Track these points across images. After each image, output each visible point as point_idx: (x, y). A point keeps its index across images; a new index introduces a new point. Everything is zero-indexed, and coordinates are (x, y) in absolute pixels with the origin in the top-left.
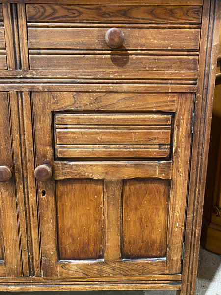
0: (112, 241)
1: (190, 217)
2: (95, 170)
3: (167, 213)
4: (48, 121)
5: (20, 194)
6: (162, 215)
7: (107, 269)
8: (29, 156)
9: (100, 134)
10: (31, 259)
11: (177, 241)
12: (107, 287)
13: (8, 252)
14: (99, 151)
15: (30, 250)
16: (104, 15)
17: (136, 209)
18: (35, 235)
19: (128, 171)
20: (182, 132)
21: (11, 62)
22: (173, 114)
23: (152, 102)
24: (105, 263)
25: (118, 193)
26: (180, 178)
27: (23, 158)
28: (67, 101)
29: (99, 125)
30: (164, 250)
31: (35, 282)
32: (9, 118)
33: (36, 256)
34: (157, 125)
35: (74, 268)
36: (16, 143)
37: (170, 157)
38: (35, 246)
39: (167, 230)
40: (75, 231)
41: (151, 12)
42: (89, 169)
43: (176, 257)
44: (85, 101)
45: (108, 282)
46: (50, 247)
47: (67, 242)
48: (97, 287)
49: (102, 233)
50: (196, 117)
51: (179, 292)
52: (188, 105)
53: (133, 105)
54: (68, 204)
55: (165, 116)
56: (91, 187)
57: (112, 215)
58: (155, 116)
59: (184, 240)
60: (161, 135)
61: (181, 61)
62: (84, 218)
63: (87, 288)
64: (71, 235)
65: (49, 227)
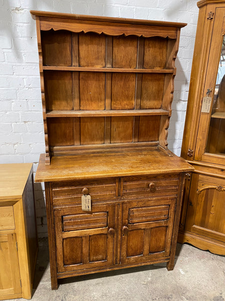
0: (146, 248)
1: (173, 237)
2: (142, 226)
3: (166, 236)
4: (128, 212)
5: (115, 237)
6: (164, 237)
7: (144, 258)
8: (120, 224)
9: (144, 214)
10: (116, 258)
11: (169, 245)
12: (143, 264)
13: (108, 257)
14: (144, 219)
15: (117, 255)
16: (149, 178)
17: (155, 236)
18: (119, 250)
19: (153, 225)
20: (172, 210)
21: (117, 195)
22: (169, 205)
23: (163, 202)
24: (144, 256)
25: (149, 232)
26: (171, 225)
27: (118, 225)
28: (135, 204)
29: (145, 211)
30: (164, 249)
31: (117, 267)
32: (114, 212)
33: (119, 257)
34: (164, 209)
35: (132, 259)
36: (116, 220)
37: (168, 218)
38: (119, 254)
39: (165, 242)
40: (133, 246)
41: (164, 176)
42: (140, 226)
43: (168, 251)
44: (140, 204)
45: (144, 262)
46: (124, 253)
47: (130, 250)
48: (140, 265)
49: (143, 245)
50: (177, 205)
51: (168, 263)
52: (174, 202)
53: (156, 204)
54: (131, 238)
55: (167, 206)
56: (140, 231)
57: (147, 239)
58: (163, 206)
59: (171, 244)
60: (165, 212)
61: (172, 189)
62: (136, 242)
63: (136, 266)
64: (132, 248)
65: (124, 247)
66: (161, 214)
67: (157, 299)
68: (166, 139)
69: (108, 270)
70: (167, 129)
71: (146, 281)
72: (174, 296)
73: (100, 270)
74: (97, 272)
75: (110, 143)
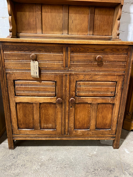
0: (93, 123)
1: (120, 116)
2: (89, 100)
3: (112, 114)
4: (75, 84)
5: (63, 107)
6: (110, 115)
7: (90, 133)
8: (68, 95)
9: (91, 88)
10: (65, 129)
11: (115, 123)
12: (90, 139)
13: (57, 126)
14: (91, 94)
15: (65, 126)
16: (96, 50)
17: (102, 113)
18: (67, 121)
19: (100, 100)
20: (119, 88)
21: (64, 65)
22: (116, 82)
23: (110, 78)
24: (90, 131)
25: (96, 107)
26: (117, 103)
27: (66, 96)
28: (81, 77)
29: (91, 85)
30: (110, 127)
31: (66, 137)
32: (62, 83)
33: (67, 128)
34: (111, 86)
35: (79, 132)
36: (64, 91)
37: (114, 96)
38: (67, 124)
39: (112, 120)
40: (80, 120)
41: (112, 50)
42: (87, 100)
43: (114, 129)
44: (87, 78)
45: (90, 137)
46: (72, 125)
47: (77, 123)
48: (86, 139)
49: (89, 121)
50: (124, 83)
51: (114, 141)
52: (122, 79)
53: (103, 79)
54: (79, 111)
55: (114, 83)
56: (87, 105)
57: (93, 114)
58: (110, 83)
59: (117, 123)
60: (112, 89)
61: (120, 65)
62: (83, 116)
63: (83, 139)
64: (79, 121)
65: (72, 118)
66: (108, 90)
67: (99, 169)
68: (118, 30)
69: (57, 139)
70: (119, 19)
71: (91, 154)
72: (117, 170)
73: (50, 137)
74: (47, 139)
75: (68, 34)
